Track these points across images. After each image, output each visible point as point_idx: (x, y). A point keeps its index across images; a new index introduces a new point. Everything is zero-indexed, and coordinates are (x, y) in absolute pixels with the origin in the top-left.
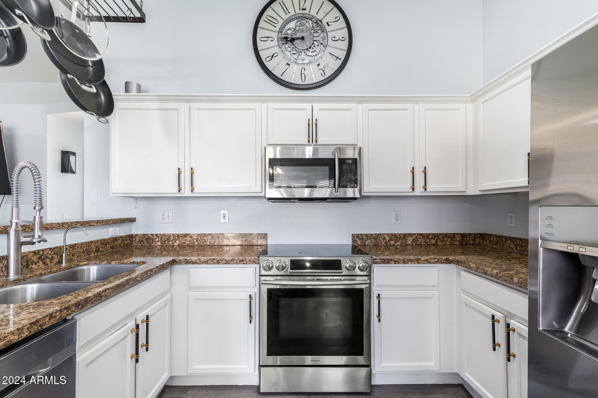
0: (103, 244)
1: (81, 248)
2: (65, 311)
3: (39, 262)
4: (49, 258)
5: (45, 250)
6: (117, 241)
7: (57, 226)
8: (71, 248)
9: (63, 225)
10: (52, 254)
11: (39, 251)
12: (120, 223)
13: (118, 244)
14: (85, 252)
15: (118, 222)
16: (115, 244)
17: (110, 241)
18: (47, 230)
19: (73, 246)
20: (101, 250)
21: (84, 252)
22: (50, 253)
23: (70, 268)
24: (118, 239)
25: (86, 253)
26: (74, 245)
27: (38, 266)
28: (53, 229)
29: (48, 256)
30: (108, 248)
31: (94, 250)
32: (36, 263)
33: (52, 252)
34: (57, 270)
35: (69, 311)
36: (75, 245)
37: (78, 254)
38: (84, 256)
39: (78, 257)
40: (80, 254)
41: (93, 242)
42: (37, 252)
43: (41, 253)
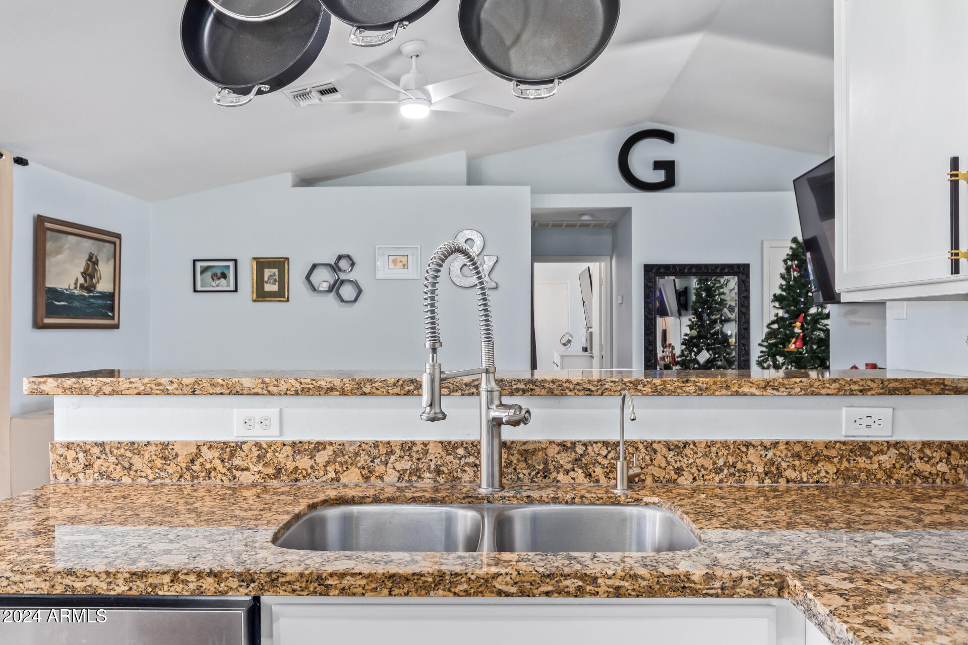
0: (798, 456)
1: (705, 455)
2: (210, 580)
3: (576, 469)
4: (603, 467)
5: (592, 445)
6: (871, 458)
7: (619, 389)
8: (669, 450)
9: (636, 386)
10: (609, 456)
11: (574, 444)
12: (880, 394)
13: (876, 466)
14: (722, 471)
15: (870, 389)
16: (862, 465)
17: (833, 453)
18: (588, 395)
19: (677, 446)
20: (790, 473)
21: (719, 471)
22: (604, 452)
23: (613, 504)
24: (874, 449)
25: (725, 472)
26: (681, 445)
27: (573, 479)
28: (607, 393)
29: (600, 459)
30: (823, 474)
31: (760, 470)
32: (567, 472)
33: (609, 452)
34: (574, 498)
35: (222, 585)
36: (686, 444)
37: (694, 470)
38: (717, 479)
39: (694, 479)
40: (703, 472)
41: (754, 446)
42: (569, 445)
43: (580, 450)
